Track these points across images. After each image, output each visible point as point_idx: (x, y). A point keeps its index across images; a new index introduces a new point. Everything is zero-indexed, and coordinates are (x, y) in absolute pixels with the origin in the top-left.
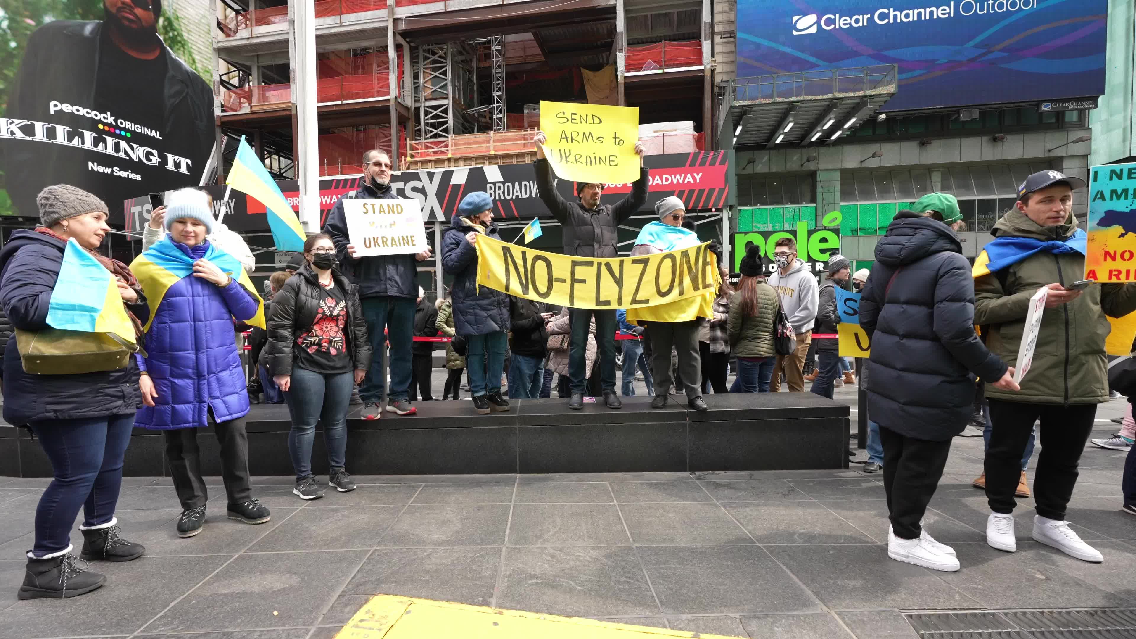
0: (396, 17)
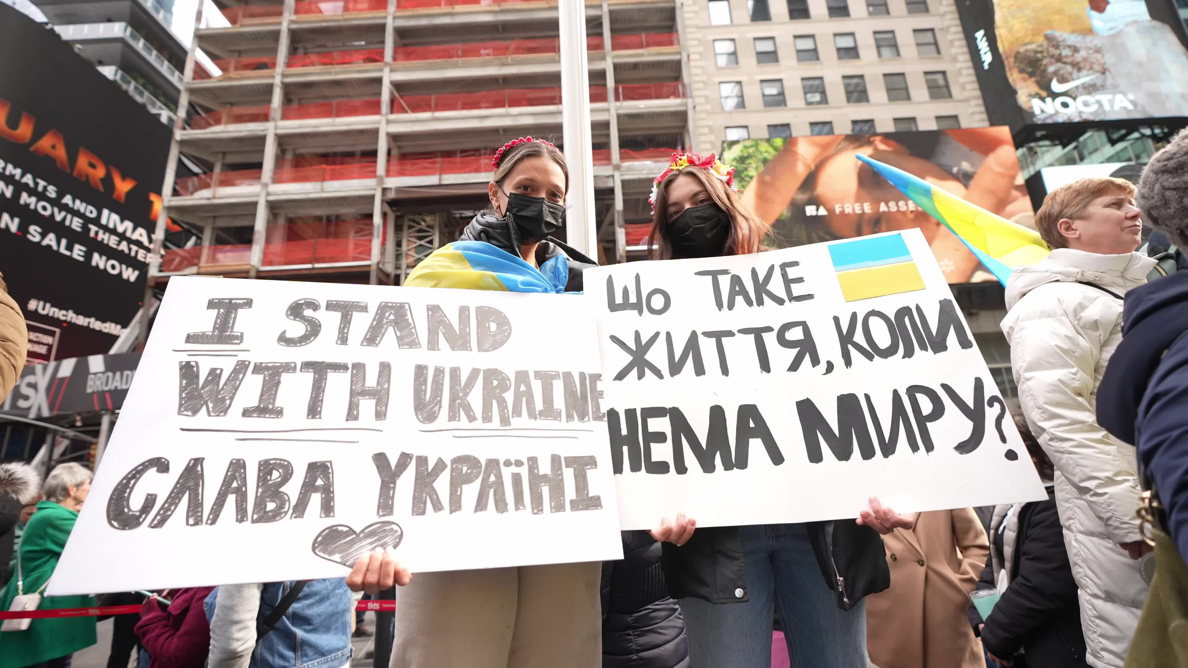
0: (385, 186)
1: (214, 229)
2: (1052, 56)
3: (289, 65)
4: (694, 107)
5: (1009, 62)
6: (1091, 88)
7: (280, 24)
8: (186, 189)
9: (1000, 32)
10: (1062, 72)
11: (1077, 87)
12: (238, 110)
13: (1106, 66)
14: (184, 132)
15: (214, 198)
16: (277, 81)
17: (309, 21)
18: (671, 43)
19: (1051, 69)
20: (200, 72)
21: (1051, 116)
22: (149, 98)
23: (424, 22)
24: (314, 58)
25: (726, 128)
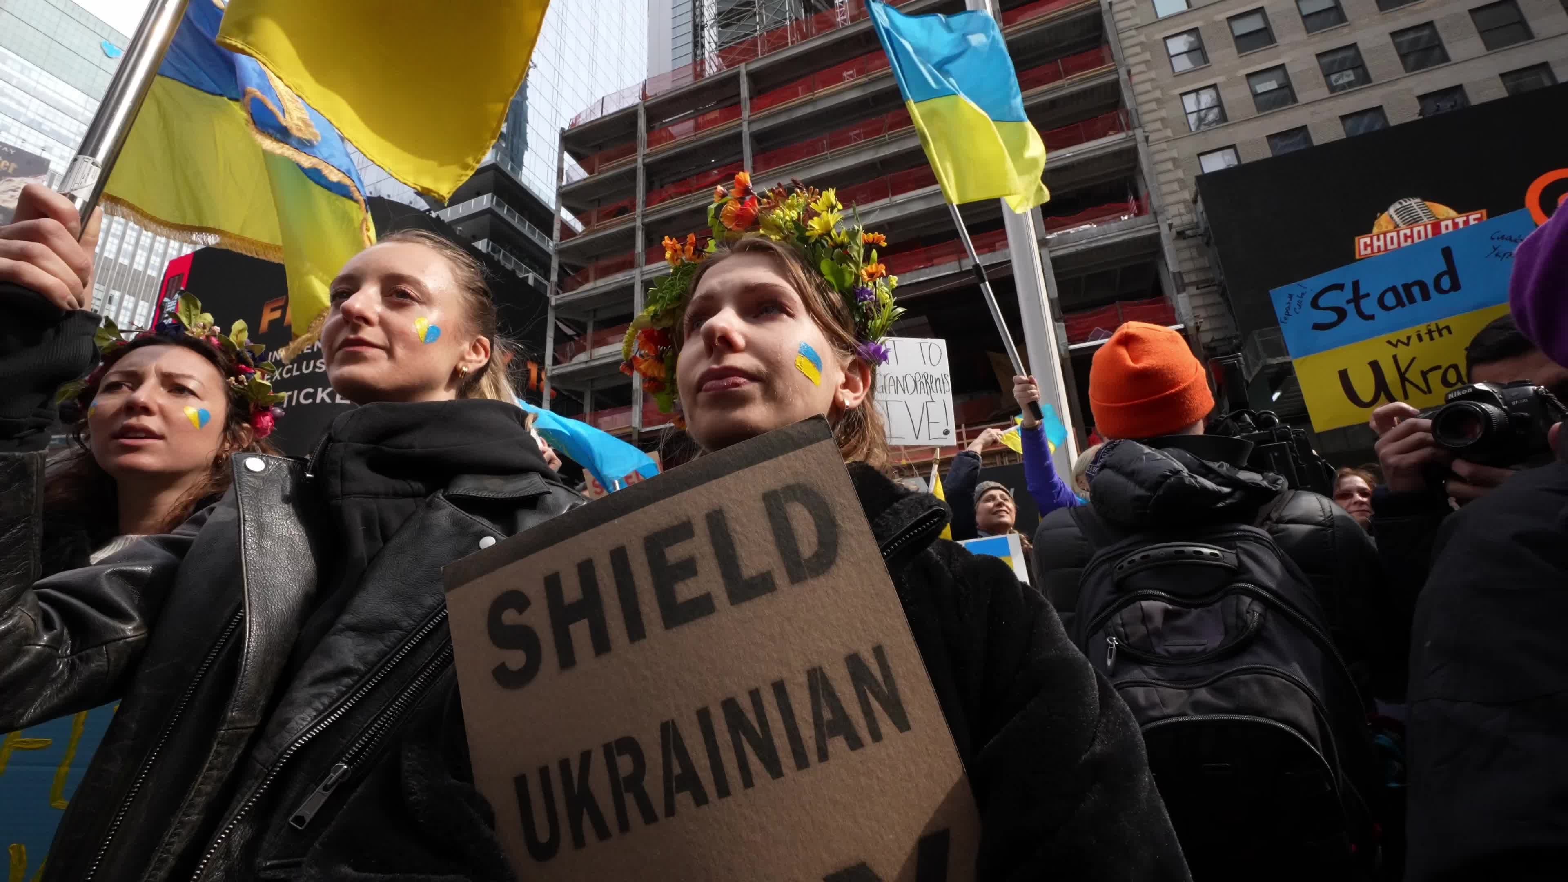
1: (592, 393)
3: (647, 203)
4: (1147, 138)
7: (635, 161)
8: (564, 355)
12: (604, 263)
14: (558, 297)
15: (591, 360)
16: (639, 223)
17: (664, 149)
18: (1101, 62)
20: (568, 232)
22: (516, 263)
23: (783, 119)
24: (671, 190)
25: (1199, 155)
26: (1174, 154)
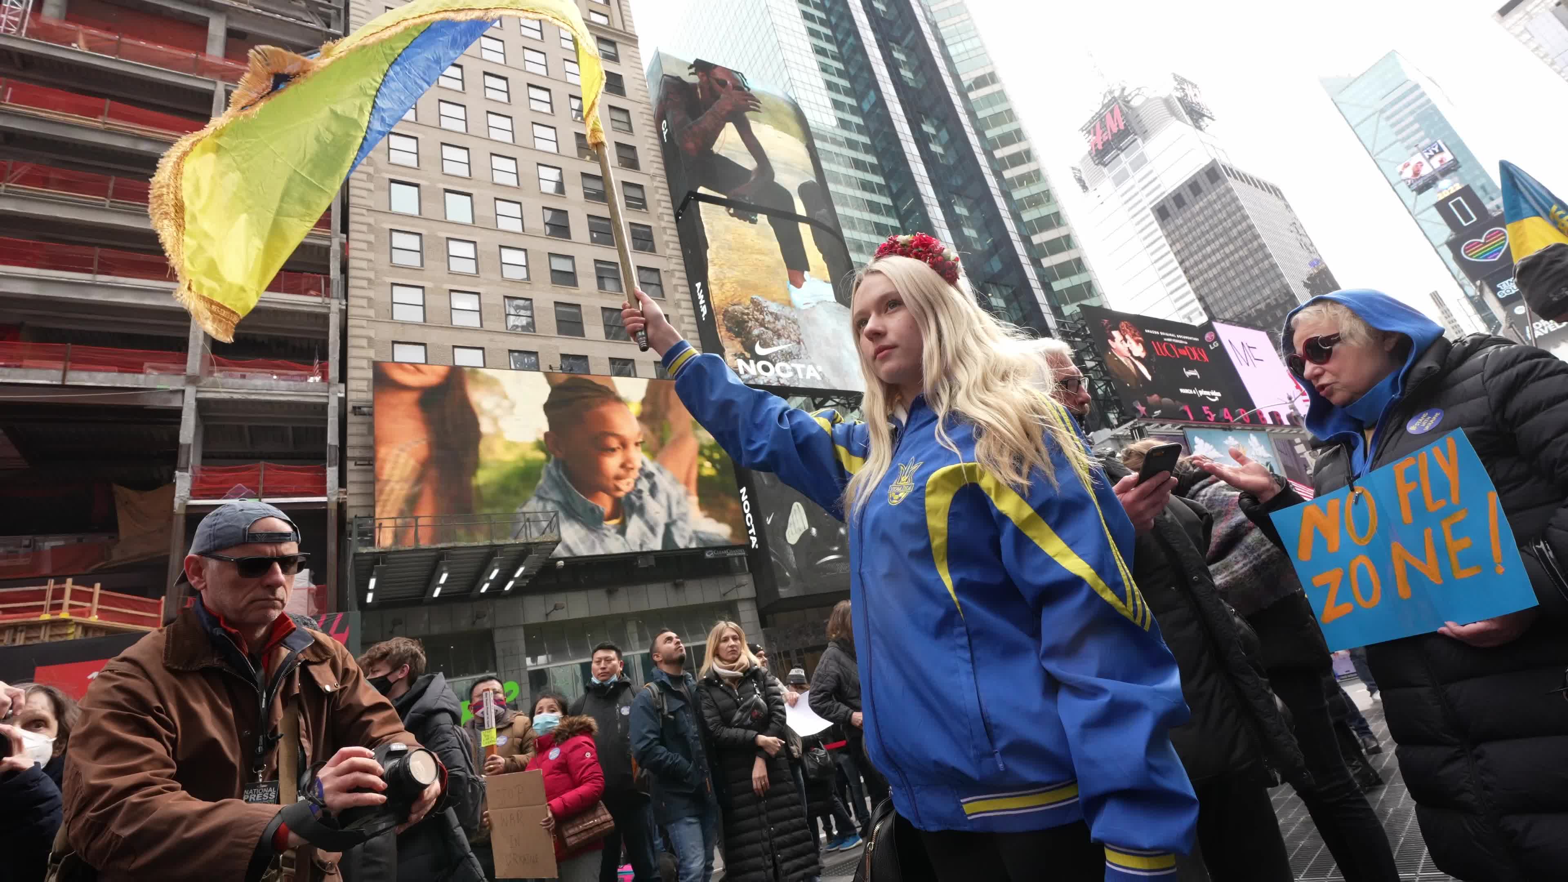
2: (757, 320)
4: (345, 311)
5: (719, 318)
6: (788, 356)
9: (713, 288)
10: (764, 336)
11: (776, 353)
13: (801, 337)
19: (756, 332)
21: (753, 378)
25: (394, 342)
26: (372, 334)
